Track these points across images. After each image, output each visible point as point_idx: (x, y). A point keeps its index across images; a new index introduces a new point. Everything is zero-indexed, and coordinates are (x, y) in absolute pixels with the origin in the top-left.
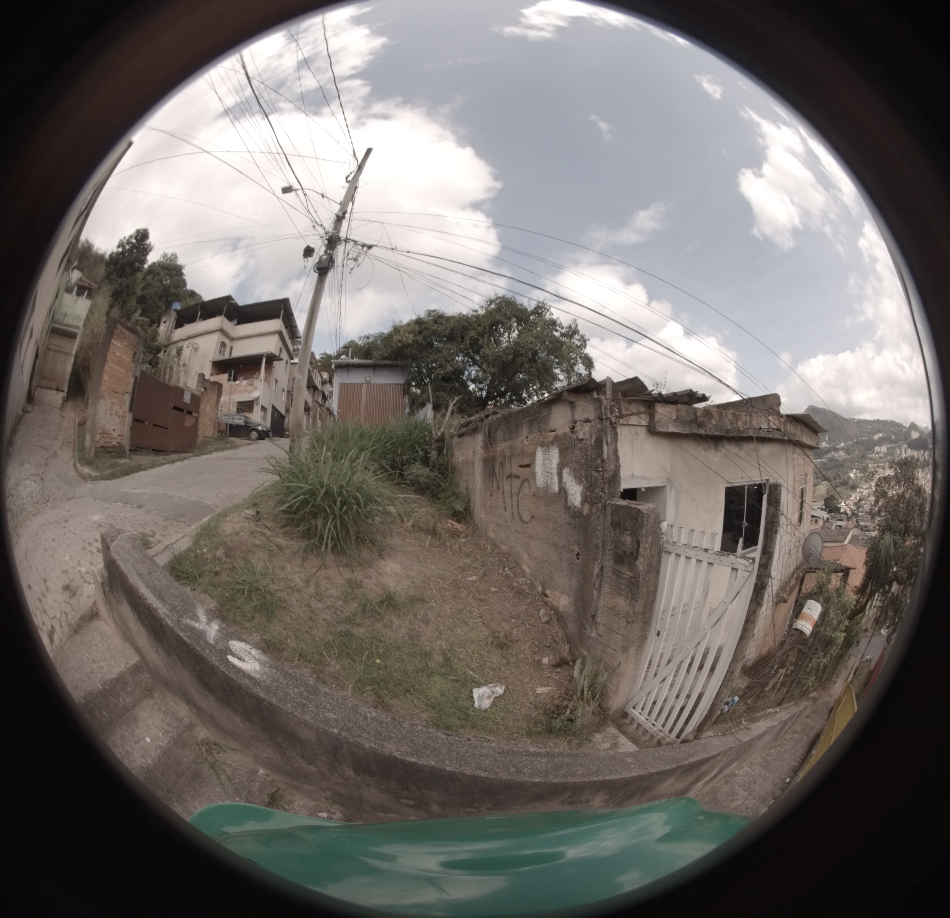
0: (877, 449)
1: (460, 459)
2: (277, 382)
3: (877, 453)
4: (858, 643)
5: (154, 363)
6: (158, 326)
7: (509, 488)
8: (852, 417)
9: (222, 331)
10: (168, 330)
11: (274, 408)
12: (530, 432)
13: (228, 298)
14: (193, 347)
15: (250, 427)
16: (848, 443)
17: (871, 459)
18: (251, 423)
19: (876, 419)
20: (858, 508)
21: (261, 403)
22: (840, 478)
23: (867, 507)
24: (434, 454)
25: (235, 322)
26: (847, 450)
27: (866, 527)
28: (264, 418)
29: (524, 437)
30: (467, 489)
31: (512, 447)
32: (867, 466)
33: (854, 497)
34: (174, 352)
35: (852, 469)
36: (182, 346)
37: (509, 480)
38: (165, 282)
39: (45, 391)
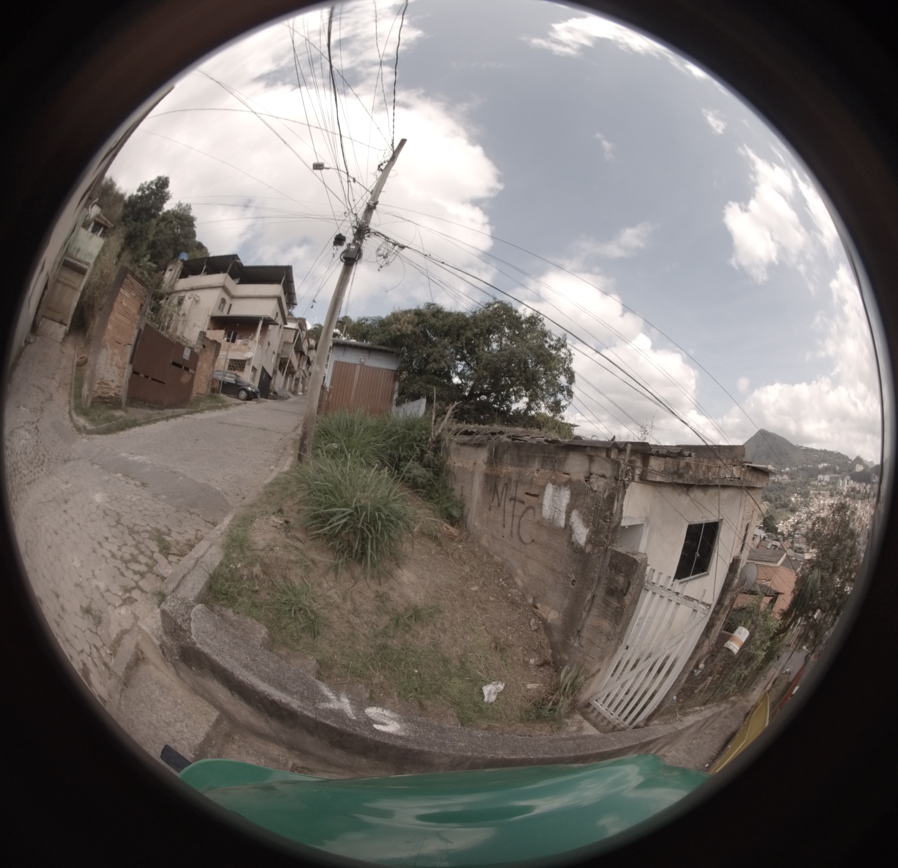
0: (820, 477)
1: (457, 465)
2: (269, 344)
3: (820, 481)
4: (778, 657)
5: (156, 310)
6: (164, 274)
7: (512, 509)
8: (800, 445)
9: (224, 288)
10: (172, 278)
11: (264, 370)
12: (543, 466)
13: (234, 257)
14: (195, 299)
15: (240, 386)
16: (793, 468)
17: (813, 486)
18: (241, 382)
19: (823, 449)
20: (795, 530)
21: (253, 363)
22: (780, 501)
23: (804, 531)
24: (430, 454)
25: (237, 281)
26: (791, 475)
27: (800, 549)
28: (253, 379)
29: (534, 469)
30: (462, 495)
31: (519, 474)
32: (809, 492)
33: (793, 519)
34: (175, 301)
35: (793, 493)
36: (184, 297)
37: (512, 502)
38: (176, 231)
39: (49, 322)
